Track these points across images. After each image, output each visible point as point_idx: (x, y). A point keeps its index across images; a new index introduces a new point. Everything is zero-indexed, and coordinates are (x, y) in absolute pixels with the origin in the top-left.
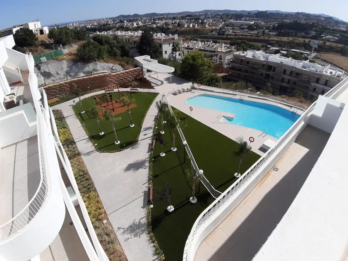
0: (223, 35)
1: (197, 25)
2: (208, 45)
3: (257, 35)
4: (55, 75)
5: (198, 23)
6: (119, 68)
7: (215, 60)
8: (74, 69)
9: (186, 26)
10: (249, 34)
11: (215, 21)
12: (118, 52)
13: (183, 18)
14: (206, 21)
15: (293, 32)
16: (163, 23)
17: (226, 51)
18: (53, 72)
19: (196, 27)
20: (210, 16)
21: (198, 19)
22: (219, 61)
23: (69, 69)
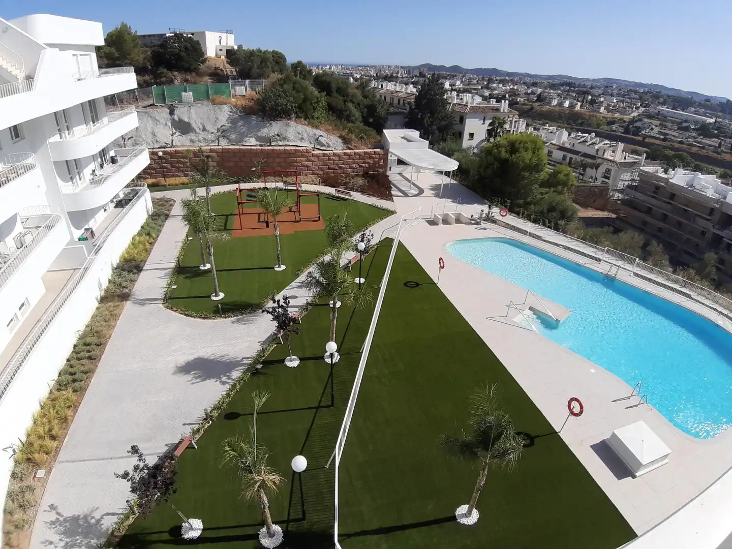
0: (636, 134)
1: (579, 104)
3: (716, 150)
5: (583, 101)
9: (555, 102)
10: (699, 143)
11: (623, 104)
13: (553, 86)
14: (602, 99)
16: (506, 90)
17: (623, 161)
19: (576, 109)
20: (615, 92)
21: (587, 93)
23: (230, 125)
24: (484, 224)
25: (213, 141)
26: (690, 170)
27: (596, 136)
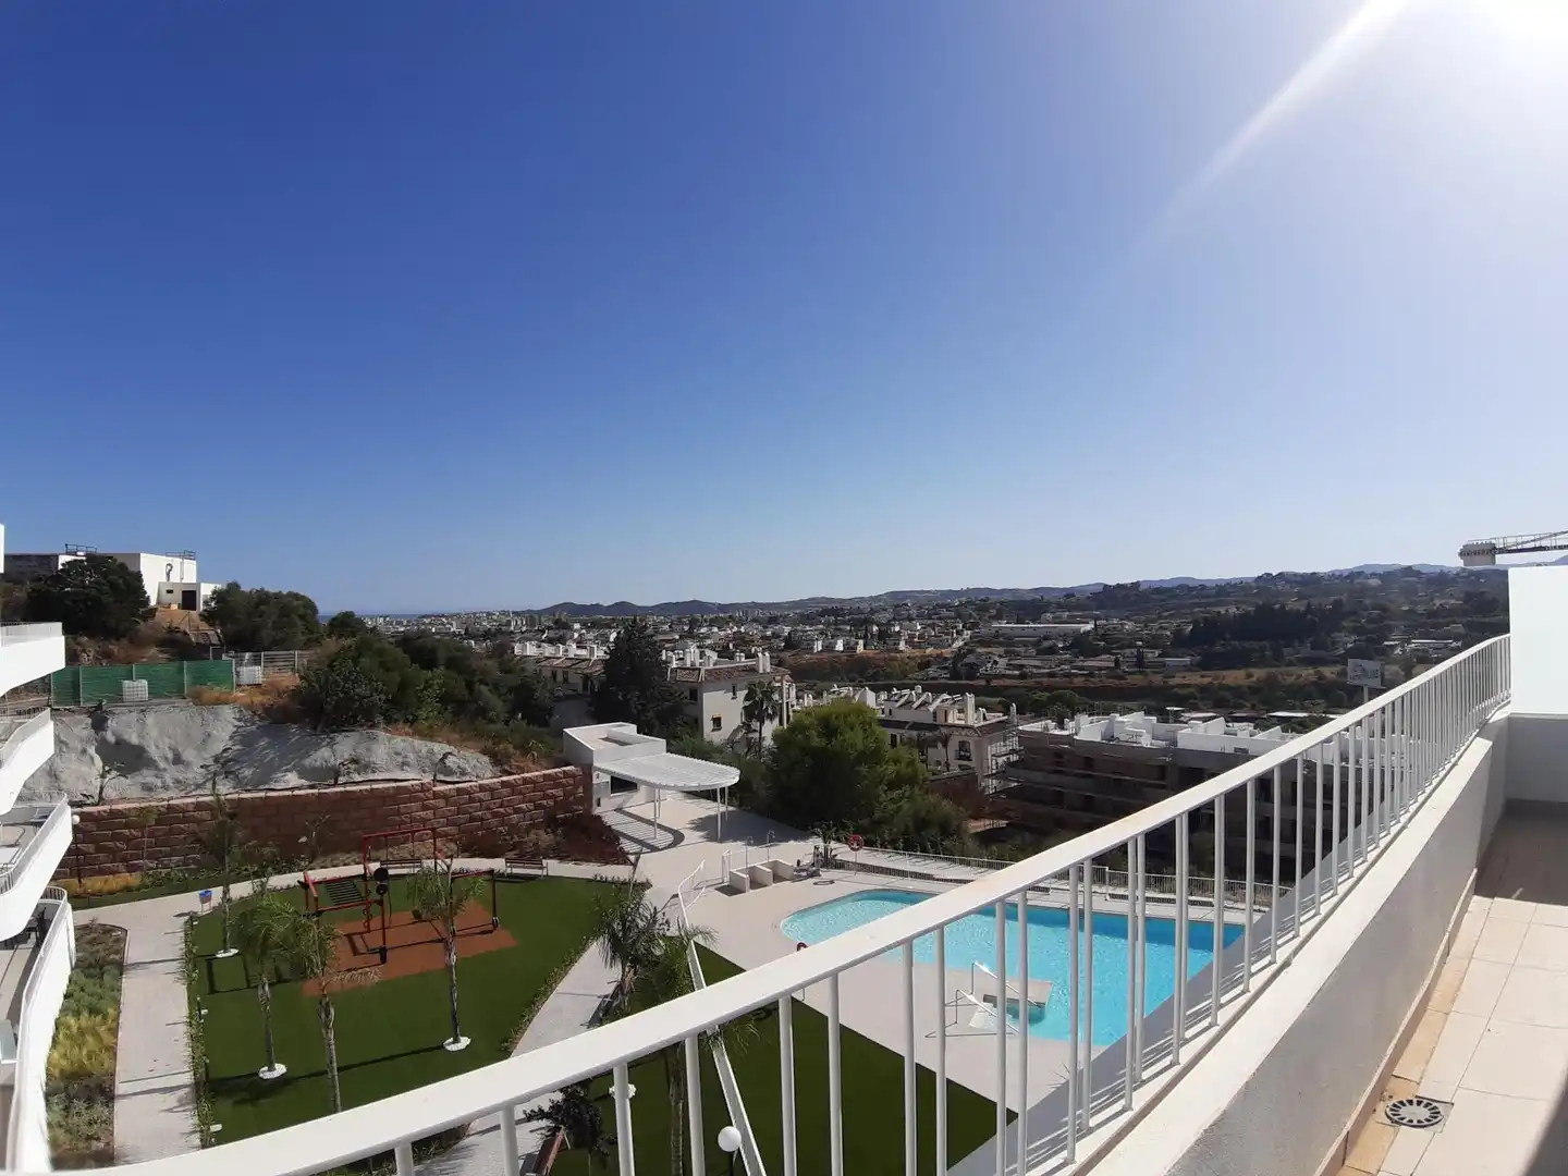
0: (971, 677)
1: (861, 642)
2: (903, 700)
3: (1114, 673)
4: (162, 765)
5: (865, 637)
6: (478, 764)
7: (939, 763)
8: (265, 749)
9: (818, 646)
10: (1082, 668)
11: (934, 629)
12: (498, 705)
13: (808, 619)
14: (897, 629)
15: (1262, 650)
16: (727, 636)
17: (982, 723)
18: (157, 747)
19: (858, 651)
20: (914, 612)
21: (868, 622)
22: (960, 766)
23: (238, 747)
24: (826, 874)
25: (198, 786)
26: (1098, 714)
27: (924, 691)
